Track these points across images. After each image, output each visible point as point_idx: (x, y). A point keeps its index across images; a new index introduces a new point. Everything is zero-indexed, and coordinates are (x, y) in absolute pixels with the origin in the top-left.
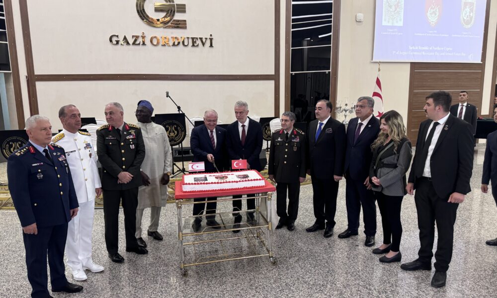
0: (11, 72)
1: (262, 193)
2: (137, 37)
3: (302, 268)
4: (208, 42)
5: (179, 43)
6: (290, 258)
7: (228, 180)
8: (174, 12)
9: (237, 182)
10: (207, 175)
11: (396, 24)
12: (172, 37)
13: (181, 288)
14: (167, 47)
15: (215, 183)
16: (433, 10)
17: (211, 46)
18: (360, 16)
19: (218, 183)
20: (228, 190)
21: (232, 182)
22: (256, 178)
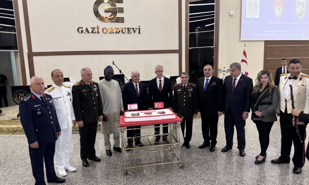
0: (18, 51)
1: (173, 123)
2: (94, 28)
3: (200, 170)
4: (138, 30)
5: (119, 31)
6: (192, 164)
7: (152, 115)
8: (117, 12)
9: (158, 116)
10: (139, 112)
11: (254, 17)
12: (115, 28)
13: (124, 182)
14: (112, 34)
15: (144, 117)
16: (278, 8)
17: (139, 33)
18: (232, 12)
19: (146, 117)
20: (152, 121)
21: (155, 116)
22: (170, 114)
